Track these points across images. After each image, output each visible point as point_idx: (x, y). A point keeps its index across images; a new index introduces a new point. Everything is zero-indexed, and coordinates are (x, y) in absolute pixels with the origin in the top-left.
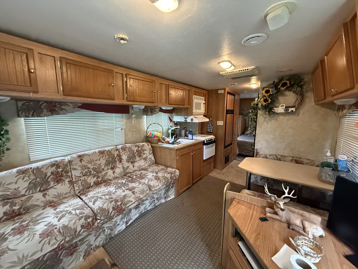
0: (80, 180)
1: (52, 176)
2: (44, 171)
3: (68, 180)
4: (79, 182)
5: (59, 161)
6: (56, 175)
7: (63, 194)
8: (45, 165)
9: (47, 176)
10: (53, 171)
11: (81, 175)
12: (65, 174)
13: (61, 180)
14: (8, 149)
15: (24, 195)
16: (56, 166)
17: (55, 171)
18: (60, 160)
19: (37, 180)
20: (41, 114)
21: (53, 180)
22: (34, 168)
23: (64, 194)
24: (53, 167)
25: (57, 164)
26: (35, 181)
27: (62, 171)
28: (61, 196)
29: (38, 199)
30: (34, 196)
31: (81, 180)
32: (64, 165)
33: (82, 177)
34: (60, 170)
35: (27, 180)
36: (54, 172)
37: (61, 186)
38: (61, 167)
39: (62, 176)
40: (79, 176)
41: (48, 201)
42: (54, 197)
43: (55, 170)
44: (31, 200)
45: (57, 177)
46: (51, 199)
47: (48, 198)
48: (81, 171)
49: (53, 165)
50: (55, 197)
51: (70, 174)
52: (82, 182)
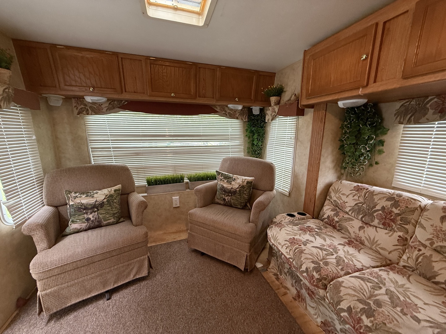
0: (420, 250)
1: (380, 212)
2: (376, 201)
3: (401, 234)
4: (414, 251)
5: (403, 198)
6: (387, 214)
7: (379, 244)
8: (383, 193)
9: (375, 208)
10: (386, 206)
11: (427, 243)
12: (399, 222)
13: (389, 226)
14: (377, 163)
15: (347, 213)
16: (393, 202)
17: (388, 209)
18: (407, 198)
19: (363, 206)
20: (421, 118)
21: (380, 218)
22: (370, 190)
23: (379, 246)
24: (388, 201)
25: (397, 200)
26: (361, 205)
27: (398, 215)
28: (375, 245)
29: (353, 227)
30: (354, 221)
31: (421, 253)
32: (407, 207)
33: (427, 248)
34: (396, 211)
35: (356, 199)
36: (386, 208)
37: (385, 234)
38: (399, 208)
39: (394, 222)
40: (424, 243)
41: (359, 237)
42: (367, 239)
43: (389, 206)
44: (349, 222)
45: (386, 218)
46: (363, 238)
47: (361, 234)
48: (430, 237)
49: (390, 198)
50: (369, 239)
51: (409, 227)
52: (421, 255)
